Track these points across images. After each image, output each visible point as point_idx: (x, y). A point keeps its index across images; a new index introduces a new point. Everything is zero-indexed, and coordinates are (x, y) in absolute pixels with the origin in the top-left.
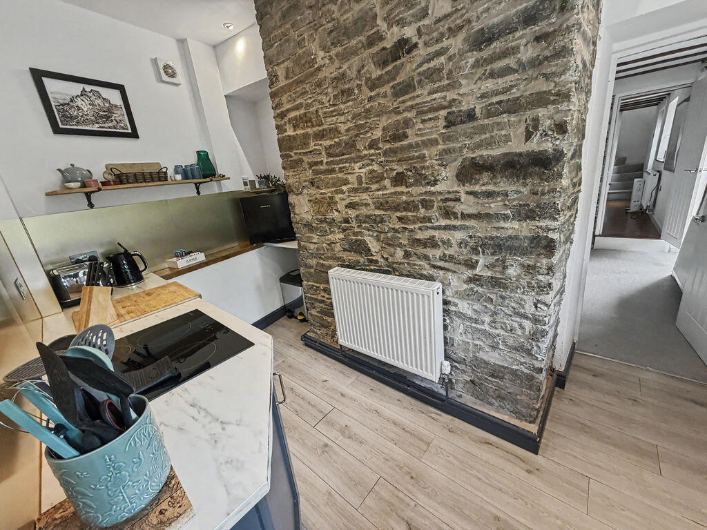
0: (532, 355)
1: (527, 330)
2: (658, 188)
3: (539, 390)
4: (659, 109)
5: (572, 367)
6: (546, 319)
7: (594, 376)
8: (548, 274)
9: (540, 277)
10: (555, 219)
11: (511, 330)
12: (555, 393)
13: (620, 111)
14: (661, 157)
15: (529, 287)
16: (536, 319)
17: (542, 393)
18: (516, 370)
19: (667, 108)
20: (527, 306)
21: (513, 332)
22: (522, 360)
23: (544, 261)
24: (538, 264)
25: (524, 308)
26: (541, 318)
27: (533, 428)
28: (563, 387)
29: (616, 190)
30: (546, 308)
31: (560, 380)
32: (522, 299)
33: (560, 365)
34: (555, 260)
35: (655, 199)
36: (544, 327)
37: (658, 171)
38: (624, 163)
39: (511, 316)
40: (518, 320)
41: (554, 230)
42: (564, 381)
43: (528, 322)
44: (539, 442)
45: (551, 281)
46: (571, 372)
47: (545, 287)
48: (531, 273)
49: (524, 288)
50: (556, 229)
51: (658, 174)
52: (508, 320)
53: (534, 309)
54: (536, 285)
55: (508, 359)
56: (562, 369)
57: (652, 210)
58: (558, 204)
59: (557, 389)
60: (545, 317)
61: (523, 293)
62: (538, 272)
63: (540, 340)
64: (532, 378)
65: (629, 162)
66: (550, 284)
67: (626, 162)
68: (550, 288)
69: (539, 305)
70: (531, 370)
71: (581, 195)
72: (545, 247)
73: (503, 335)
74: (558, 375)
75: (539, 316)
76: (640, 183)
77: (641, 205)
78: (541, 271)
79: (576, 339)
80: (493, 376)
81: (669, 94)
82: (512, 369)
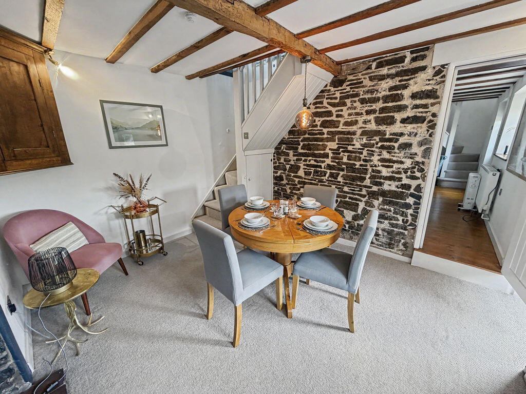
2: (497, 191)
4: (498, 102)
13: (452, 102)
19: (511, 99)
35: (493, 203)
37: (499, 170)
38: (460, 152)
51: (498, 174)
57: (488, 217)
65: (465, 152)
67: (462, 152)
76: (476, 179)
77: (476, 206)
81: (514, 83)
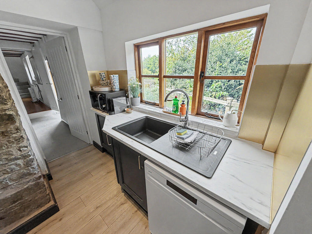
0: (31, 174)
1: (22, 164)
2: (39, 91)
3: (44, 186)
4: (22, 58)
5: (50, 169)
6: (29, 153)
7: (60, 166)
8: (18, 132)
9: (14, 135)
10: (6, 104)
11: (12, 171)
12: (50, 183)
14: (34, 79)
15: (9, 143)
16: (24, 157)
17: (46, 186)
18: (27, 187)
20: (14, 153)
21: (13, 171)
22: (28, 180)
23: (12, 127)
24: (9, 129)
25: (12, 155)
26: (26, 154)
27: (52, 203)
28: (52, 179)
29: (22, 93)
30: (26, 149)
31: (49, 177)
32: (9, 151)
33: (45, 171)
34: (17, 124)
35: (41, 95)
36: (30, 158)
38: (18, 81)
39: (7, 163)
40: (13, 163)
41: (8, 109)
42: (51, 176)
43: (20, 160)
44: (57, 205)
45: (21, 135)
46: (51, 171)
47: (20, 139)
48: (7, 135)
49: (7, 145)
50: (9, 109)
51: (37, 86)
52: (6, 167)
53: (19, 152)
54: (14, 140)
55: (19, 186)
56: (47, 172)
57: (42, 100)
58: (3, 96)
59: (50, 181)
60: (28, 152)
61: (8, 148)
62: (11, 133)
63: (32, 164)
64: (38, 183)
65: (20, 81)
66: (22, 136)
68: (23, 138)
69: (21, 149)
70: (35, 181)
71: (11, 92)
72: (8, 120)
73: (7, 177)
74: (47, 176)
75: (24, 154)
76: (31, 89)
77: (37, 99)
78: (13, 132)
79: (45, 158)
80: (14, 202)
82: (25, 189)
